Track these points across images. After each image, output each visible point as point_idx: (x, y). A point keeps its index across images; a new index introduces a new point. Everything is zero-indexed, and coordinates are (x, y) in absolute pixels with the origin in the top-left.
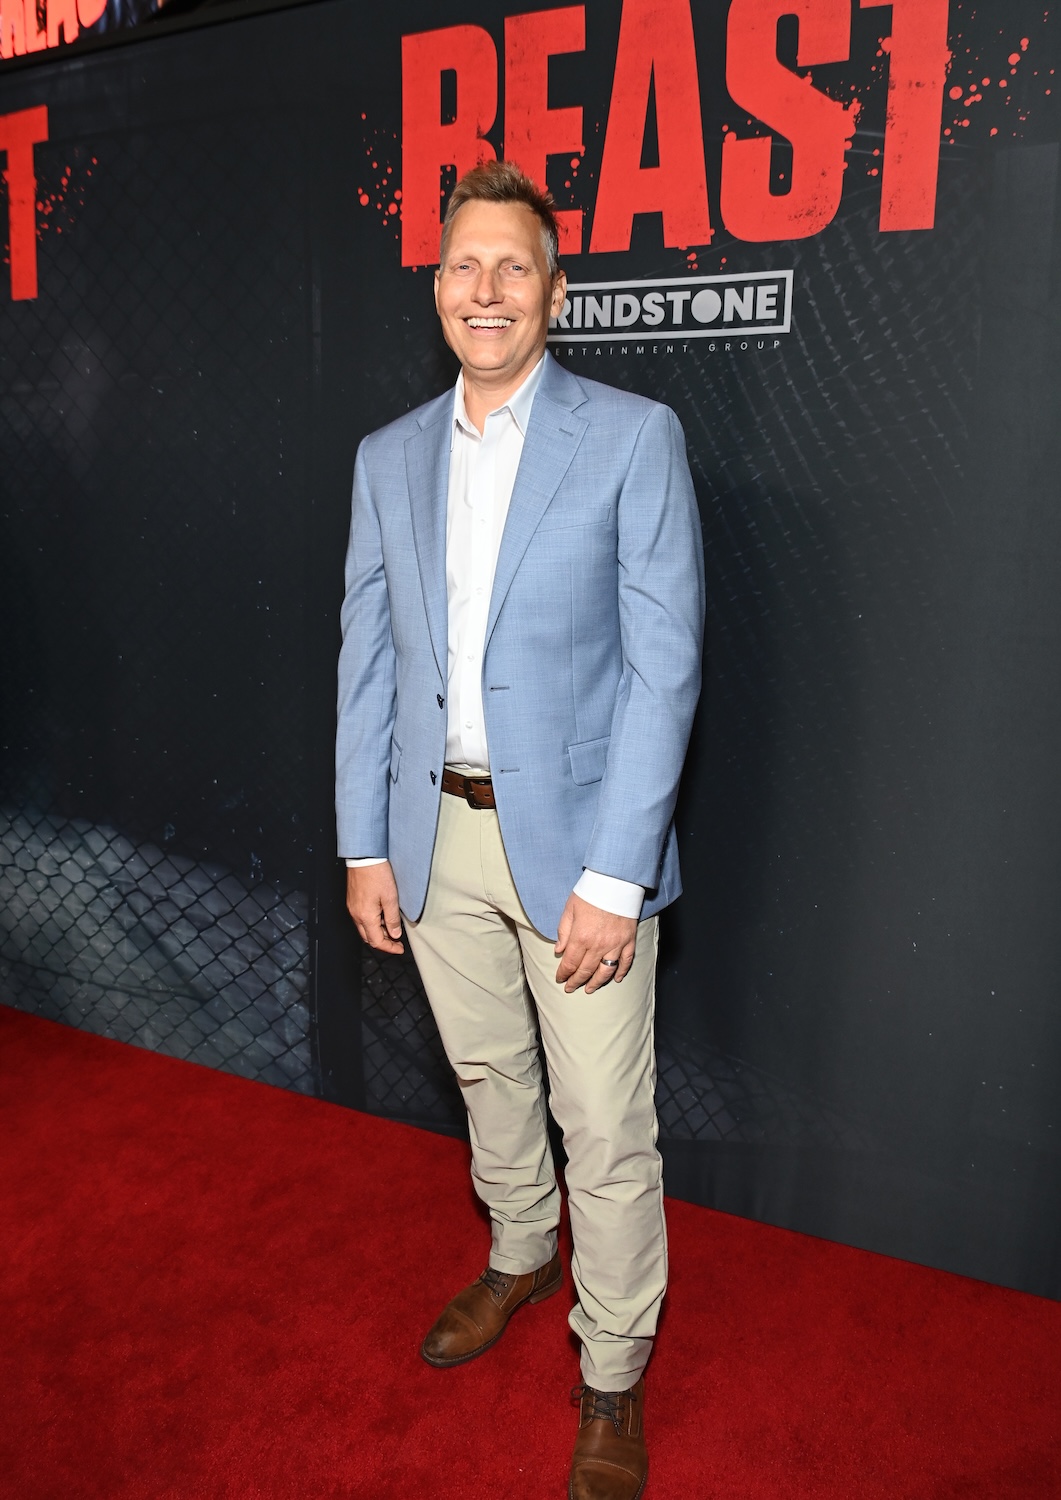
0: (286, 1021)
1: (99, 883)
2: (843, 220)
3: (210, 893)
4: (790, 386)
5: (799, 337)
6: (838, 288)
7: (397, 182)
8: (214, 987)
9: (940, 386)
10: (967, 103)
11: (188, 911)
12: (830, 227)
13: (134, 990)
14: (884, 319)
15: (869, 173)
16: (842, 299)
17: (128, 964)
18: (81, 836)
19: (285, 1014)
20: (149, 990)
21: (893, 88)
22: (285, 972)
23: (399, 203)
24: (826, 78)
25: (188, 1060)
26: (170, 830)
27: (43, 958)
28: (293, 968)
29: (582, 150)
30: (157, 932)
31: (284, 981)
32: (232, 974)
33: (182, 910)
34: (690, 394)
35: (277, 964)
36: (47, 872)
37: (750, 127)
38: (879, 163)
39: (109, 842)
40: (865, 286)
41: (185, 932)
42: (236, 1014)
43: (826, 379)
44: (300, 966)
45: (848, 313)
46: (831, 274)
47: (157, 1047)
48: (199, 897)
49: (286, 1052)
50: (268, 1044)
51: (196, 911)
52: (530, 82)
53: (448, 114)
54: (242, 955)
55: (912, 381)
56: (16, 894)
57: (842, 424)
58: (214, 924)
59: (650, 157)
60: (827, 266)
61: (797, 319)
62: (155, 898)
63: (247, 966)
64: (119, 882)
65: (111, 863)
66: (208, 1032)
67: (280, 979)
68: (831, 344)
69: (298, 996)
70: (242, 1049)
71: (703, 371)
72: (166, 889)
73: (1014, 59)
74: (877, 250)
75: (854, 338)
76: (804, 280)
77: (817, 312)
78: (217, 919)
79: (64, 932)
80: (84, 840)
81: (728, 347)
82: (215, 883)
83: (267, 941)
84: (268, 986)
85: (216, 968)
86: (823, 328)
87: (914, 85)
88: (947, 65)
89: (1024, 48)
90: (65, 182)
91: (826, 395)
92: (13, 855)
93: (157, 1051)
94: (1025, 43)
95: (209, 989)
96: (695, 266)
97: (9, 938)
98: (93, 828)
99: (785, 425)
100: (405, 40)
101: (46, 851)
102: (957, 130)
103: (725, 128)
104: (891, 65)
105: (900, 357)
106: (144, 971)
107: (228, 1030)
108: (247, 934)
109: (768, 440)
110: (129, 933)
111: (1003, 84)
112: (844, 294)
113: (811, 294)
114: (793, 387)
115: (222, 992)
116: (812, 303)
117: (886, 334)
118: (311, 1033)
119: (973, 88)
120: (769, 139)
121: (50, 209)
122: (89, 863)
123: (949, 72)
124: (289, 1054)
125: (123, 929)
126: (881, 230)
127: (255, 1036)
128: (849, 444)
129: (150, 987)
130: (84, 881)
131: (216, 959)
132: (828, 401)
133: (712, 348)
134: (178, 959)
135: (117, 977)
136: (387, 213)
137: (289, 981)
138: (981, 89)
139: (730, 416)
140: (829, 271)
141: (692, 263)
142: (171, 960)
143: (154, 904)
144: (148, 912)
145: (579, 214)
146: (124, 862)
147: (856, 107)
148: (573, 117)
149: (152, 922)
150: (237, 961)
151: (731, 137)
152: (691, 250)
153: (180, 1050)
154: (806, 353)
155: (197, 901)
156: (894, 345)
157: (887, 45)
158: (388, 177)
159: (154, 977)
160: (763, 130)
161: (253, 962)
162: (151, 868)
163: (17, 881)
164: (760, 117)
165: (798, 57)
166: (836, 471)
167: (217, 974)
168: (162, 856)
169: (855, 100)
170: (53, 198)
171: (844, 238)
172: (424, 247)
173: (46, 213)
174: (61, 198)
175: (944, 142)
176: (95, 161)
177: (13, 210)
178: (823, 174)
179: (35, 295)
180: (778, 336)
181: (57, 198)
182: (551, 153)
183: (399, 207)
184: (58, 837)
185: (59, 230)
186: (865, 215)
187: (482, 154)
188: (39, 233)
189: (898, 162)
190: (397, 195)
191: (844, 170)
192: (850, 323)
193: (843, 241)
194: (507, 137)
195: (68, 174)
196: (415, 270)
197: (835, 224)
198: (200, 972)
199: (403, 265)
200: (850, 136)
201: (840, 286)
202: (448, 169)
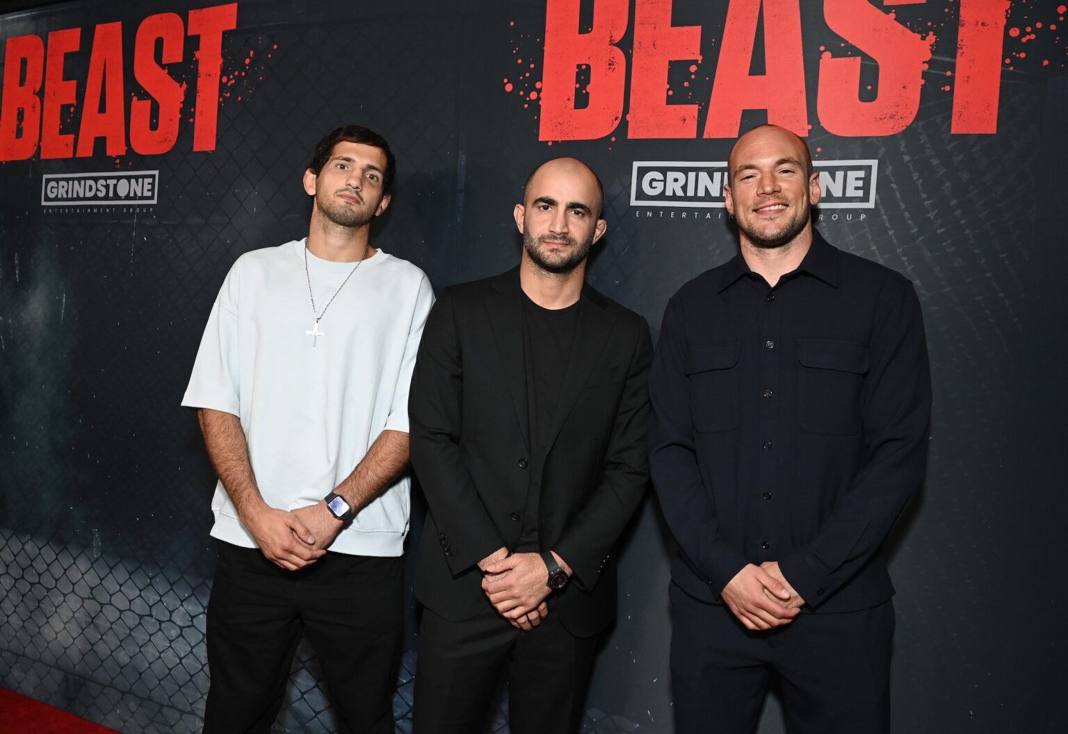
2: (921, 124)
4: (874, 251)
5: (883, 212)
6: (915, 176)
7: (538, 75)
9: (1002, 256)
10: (1024, 40)
12: (910, 131)
14: (955, 202)
15: (942, 89)
16: (919, 185)
21: (963, 26)
23: (539, 91)
24: (907, 15)
27: (170, 697)
29: (700, 58)
36: (181, 624)
37: (843, 49)
38: (951, 82)
40: (939, 175)
43: (905, 246)
45: (924, 196)
46: (910, 165)
52: (658, 5)
53: (586, 25)
55: (978, 251)
56: (150, 640)
59: (758, 67)
60: (907, 158)
61: (880, 199)
68: (909, 219)
73: (1061, 10)
74: (949, 148)
75: (929, 215)
76: (887, 167)
77: (898, 194)
79: (192, 676)
81: (821, 217)
86: (903, 206)
87: (980, 24)
88: (1007, 11)
90: (247, 61)
91: (904, 259)
92: (151, 607)
97: (140, 678)
101: (182, 605)
102: (1013, 59)
103: (822, 48)
104: (961, 8)
105: (967, 231)
111: (1053, 27)
112: (921, 181)
113: (892, 179)
114: (877, 251)
116: (894, 186)
117: (956, 213)
119: (1029, 29)
120: (859, 59)
121: (233, 81)
123: (1009, 16)
126: (953, 132)
132: (906, 264)
136: (528, 99)
138: (1035, 31)
140: (909, 162)
145: (696, 107)
147: (931, 38)
148: (693, 34)
151: (827, 55)
154: (888, 225)
156: (963, 222)
158: (531, 71)
160: (855, 52)
163: (151, 630)
164: (852, 41)
169: (931, 33)
170: (236, 73)
171: (921, 137)
172: (559, 127)
173: (229, 84)
174: (243, 74)
175: (1005, 69)
176: (275, 47)
177: (200, 81)
178: (904, 87)
179: (213, 148)
180: (865, 211)
181: (240, 73)
182: (673, 59)
183: (538, 94)
184: (193, 594)
185: (240, 98)
186: (939, 120)
187: (613, 58)
188: (221, 100)
189: (967, 81)
190: (538, 85)
191: (922, 85)
192: (926, 203)
193: (920, 140)
194: (636, 45)
195: (252, 56)
196: (550, 144)
197: (914, 125)
198: (316, 717)
199: (540, 140)
200: (927, 60)
201: (918, 174)
202: (584, 67)
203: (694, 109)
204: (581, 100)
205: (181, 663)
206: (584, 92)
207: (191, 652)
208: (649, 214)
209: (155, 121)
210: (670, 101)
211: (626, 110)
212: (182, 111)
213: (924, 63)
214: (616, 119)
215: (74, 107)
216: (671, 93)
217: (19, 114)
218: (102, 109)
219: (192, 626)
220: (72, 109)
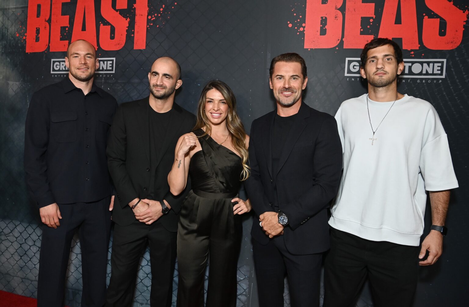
2: (463, 45)
4: (445, 95)
5: (448, 80)
6: (461, 66)
7: (303, 21)
12: (458, 47)
23: (304, 27)
24: (458, 3)
29: (374, 16)
37: (432, 15)
43: (457, 93)
44: (244, 293)
45: (464, 73)
46: (459, 61)
57: (462, 107)
60: (457, 59)
61: (447, 74)
68: (458, 82)
75: (466, 81)
76: (450, 62)
77: (454, 72)
81: (424, 81)
86: (456, 77)
91: (456, 98)
96: (413, 56)
99: (443, 106)
103: (424, 14)
112: (463, 68)
113: (452, 67)
116: (453, 69)
120: (439, 19)
121: (154, 18)
128: (464, 113)
132: (457, 100)
133: (418, 81)
136: (299, 30)
140: (458, 60)
141: (412, 54)
145: (373, 36)
148: (371, 6)
151: (426, 17)
152: (412, 50)
154: (450, 85)
158: (300, 19)
160: (437, 16)
164: (436, 12)
169: (467, 10)
170: (156, 15)
171: (463, 51)
172: (313, 43)
173: (152, 20)
174: (159, 15)
176: (176, 4)
177: (137, 18)
178: (456, 31)
179: (144, 48)
180: (441, 79)
181: (157, 15)
182: (363, 16)
183: (304, 29)
185: (158, 26)
187: (337, 15)
188: (148, 26)
190: (303, 25)
191: (463, 31)
192: (465, 76)
194: (347, 10)
195: (164, 7)
196: (309, 50)
197: (460, 46)
199: (305, 48)
200: (465, 21)
201: (461, 65)
202: (324, 18)
203: (371, 37)
204: (323, 32)
206: (324, 28)
208: (353, 79)
209: (113, 35)
210: (362, 33)
211: (343, 37)
212: (127, 31)
213: (464, 22)
214: (338, 40)
215: (68, 28)
216: (362, 30)
217: (37, 30)
218: (84, 29)
220: (67, 29)
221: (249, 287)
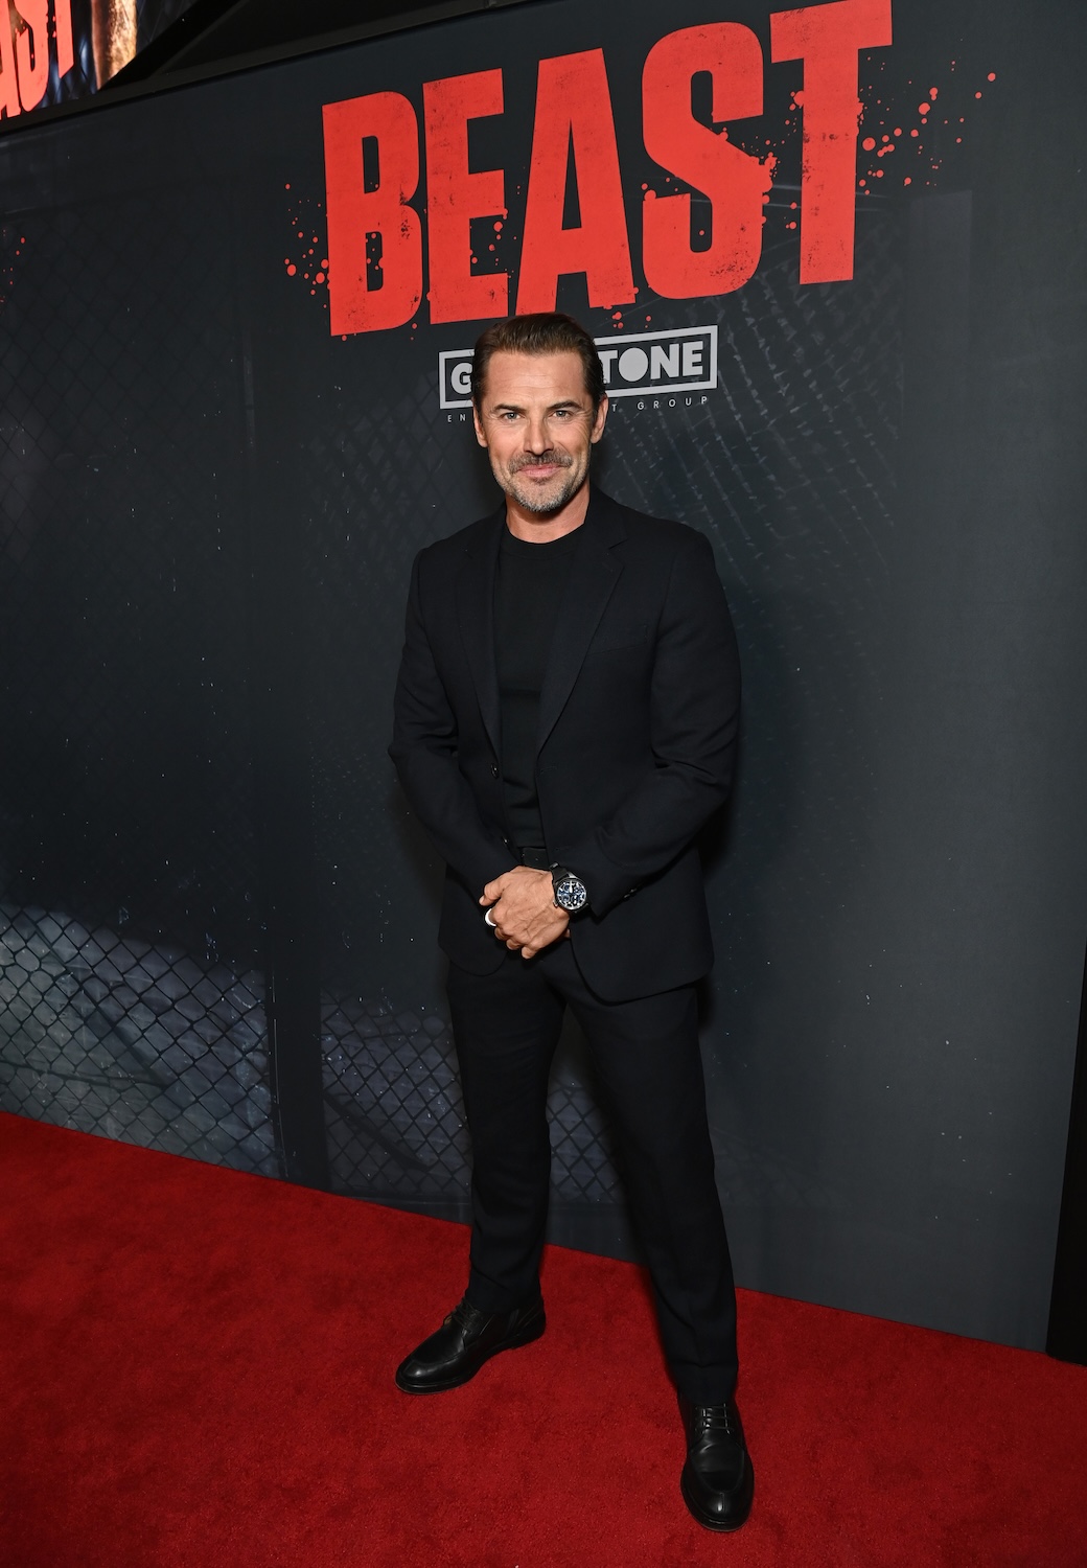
0: (248, 1103)
1: (55, 970)
2: (764, 275)
3: (166, 976)
4: (719, 441)
5: (726, 392)
6: (762, 343)
7: (323, 251)
8: (174, 1072)
9: (867, 436)
10: (881, 154)
11: (145, 995)
12: (751, 282)
13: (94, 1079)
14: (809, 371)
15: (788, 227)
16: (767, 353)
17: (87, 1052)
18: (35, 924)
19: (247, 1096)
20: (109, 1078)
21: (808, 141)
22: (244, 1053)
23: (326, 272)
24: (742, 134)
25: (151, 1148)
26: (124, 914)
28: (253, 1049)
29: (504, 212)
30: (115, 1018)
31: (244, 1063)
32: (192, 1058)
33: (139, 995)
34: (621, 454)
35: (236, 1045)
36: (2, 962)
37: (668, 185)
38: (796, 216)
39: (63, 929)
40: (789, 339)
41: (143, 1017)
42: (197, 1098)
43: (755, 433)
44: (260, 1046)
45: (773, 367)
46: (755, 328)
47: (120, 1136)
48: (155, 981)
49: (250, 1134)
50: (231, 1128)
51: (153, 995)
52: (451, 146)
53: (371, 181)
54: (201, 1038)
55: (839, 432)
57: (772, 477)
58: (172, 1007)
59: (572, 219)
60: (751, 321)
61: (723, 376)
62: (111, 984)
63: (207, 1049)
64: (75, 969)
65: (66, 950)
66: (170, 1118)
67: (240, 1060)
68: (758, 398)
69: (258, 1077)
70: (205, 1134)
71: (633, 430)
72: (122, 974)
73: (924, 108)
74: (798, 303)
75: (780, 392)
76: (728, 334)
77: (742, 367)
78: (174, 1002)
79: (22, 1023)
80: (37, 927)
81: (656, 405)
82: (171, 966)
83: (225, 1022)
84: (228, 1068)
85: (176, 1052)
86: (749, 382)
87: (827, 138)
88: (859, 117)
89: (934, 98)
91: (755, 449)
93: (120, 1140)
94: (934, 92)
95: (170, 1074)
96: (621, 325)
98: (48, 915)
99: (716, 480)
100: (326, 108)
102: (872, 181)
103: (645, 187)
104: (805, 118)
106: (104, 1059)
107: (190, 1115)
108: (206, 1016)
109: (700, 497)
110: (87, 1020)
111: (915, 133)
112: (768, 349)
113: (735, 348)
114: (723, 442)
115: (184, 1077)
116: (738, 357)
117: (811, 386)
118: (273, 1115)
119: (886, 139)
122: (44, 950)
123: (861, 123)
124: (252, 1136)
125: (81, 1017)
126: (802, 282)
127: (217, 1120)
128: (780, 497)
129: (110, 1075)
130: (40, 969)
131: (175, 1042)
132: (757, 455)
133: (641, 406)
134: (137, 1045)
135: (76, 1066)
136: (314, 283)
137: (248, 1061)
138: (893, 140)
139: (661, 474)
140: (753, 325)
141: (617, 322)
142: (130, 1047)
143: (111, 990)
144: (105, 998)
146: (79, 949)
147: (771, 161)
148: (495, 182)
149: (110, 1008)
150: (196, 1044)
151: (651, 195)
152: (616, 309)
153: (143, 1137)
154: (733, 408)
155: (154, 985)
156: (820, 396)
157: (799, 98)
158: (314, 246)
159: (113, 1064)
160: (684, 188)
161: (212, 1045)
162: (107, 953)
164: (679, 175)
165: (713, 114)
166: (768, 525)
167: (177, 1058)
168: (117, 941)
169: (771, 154)
171: (765, 291)
172: (352, 315)
175: (859, 194)
176: (23, 241)
178: (742, 229)
180: (707, 392)
182: (474, 217)
183: (326, 276)
184: (12, 926)
186: (785, 269)
187: (407, 221)
189: (816, 215)
190: (324, 264)
191: (763, 225)
192: (776, 376)
193: (765, 295)
194: (430, 203)
196: (344, 338)
197: (757, 278)
198: (160, 1057)
199: (332, 335)
200: (768, 190)
201: (764, 340)
202: (374, 236)
203: (502, 279)
204: (375, 280)
205: (8, 1008)
206: (377, 268)
207: (18, 995)
208: (463, 417)
210: (476, 271)
211: (426, 288)
213: (763, 194)
214: (416, 299)
216: (475, 260)
219: (15, 964)
221: (269, 1030)
